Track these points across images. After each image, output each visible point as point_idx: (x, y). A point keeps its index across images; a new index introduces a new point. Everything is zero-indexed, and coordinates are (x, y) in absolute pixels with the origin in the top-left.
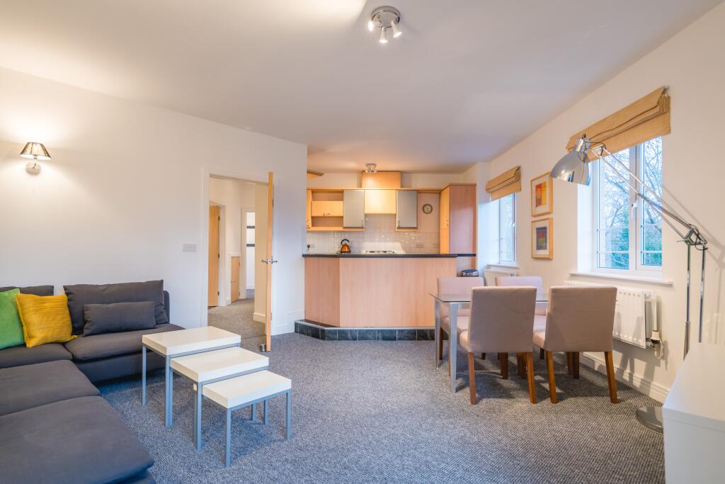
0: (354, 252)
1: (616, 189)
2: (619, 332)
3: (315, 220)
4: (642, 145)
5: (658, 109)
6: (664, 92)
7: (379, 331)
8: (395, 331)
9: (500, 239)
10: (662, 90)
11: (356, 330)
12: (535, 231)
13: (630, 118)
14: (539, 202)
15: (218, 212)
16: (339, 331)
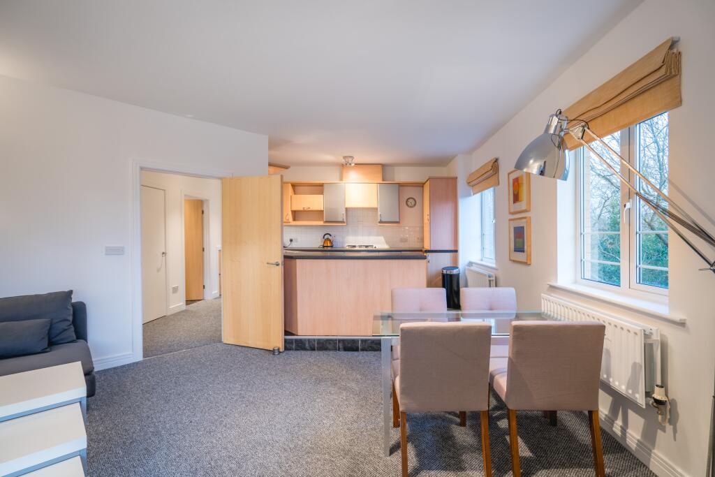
0: (337, 246)
1: (603, 182)
2: (609, 375)
3: (296, 215)
4: (638, 126)
5: (663, 71)
6: (671, 47)
7: (340, 341)
8: (358, 340)
9: (482, 235)
10: (669, 44)
11: (314, 340)
12: (512, 230)
13: (621, 90)
14: (516, 198)
15: (202, 206)
16: (296, 340)
